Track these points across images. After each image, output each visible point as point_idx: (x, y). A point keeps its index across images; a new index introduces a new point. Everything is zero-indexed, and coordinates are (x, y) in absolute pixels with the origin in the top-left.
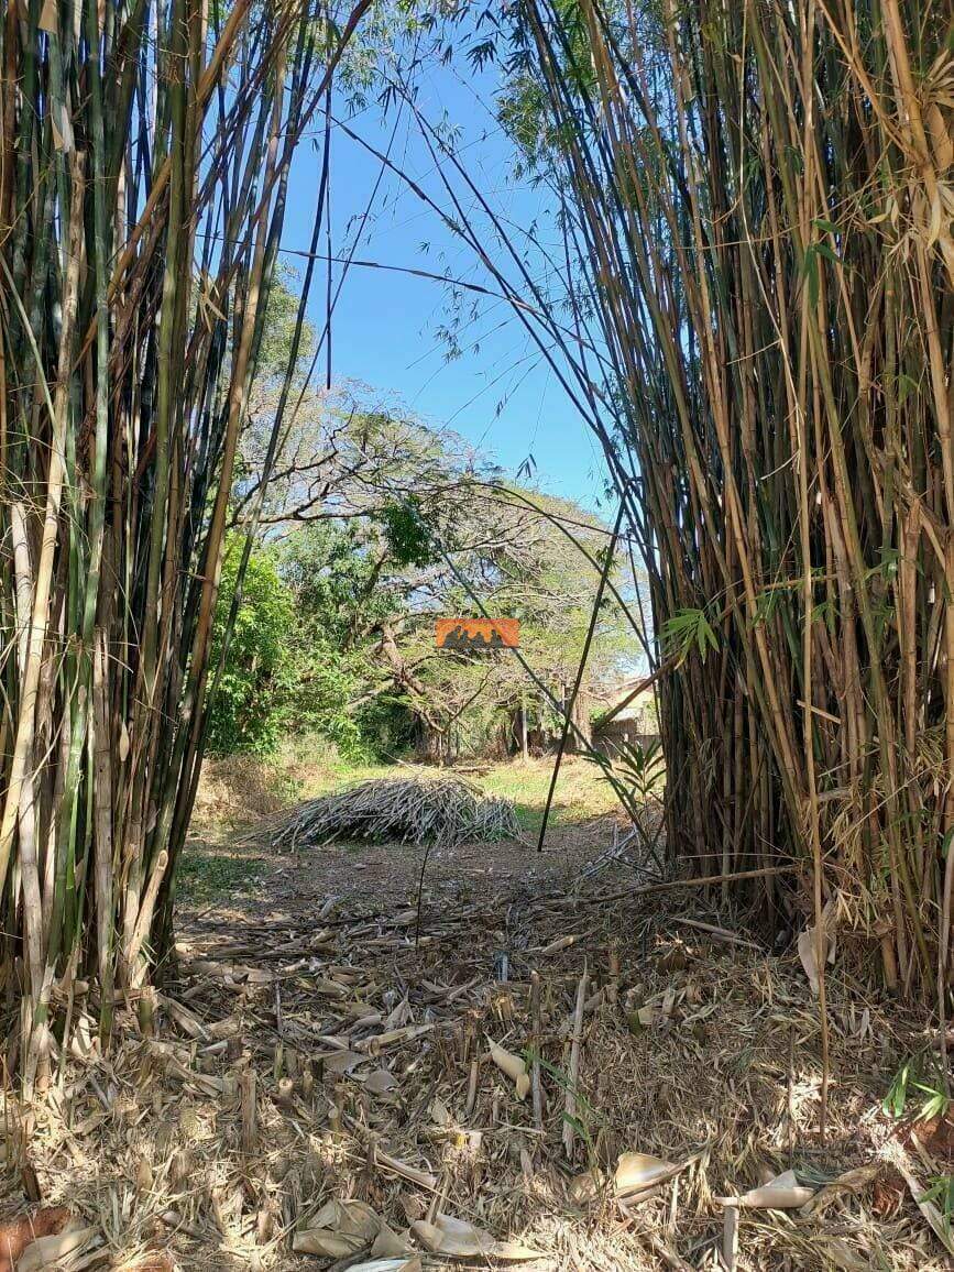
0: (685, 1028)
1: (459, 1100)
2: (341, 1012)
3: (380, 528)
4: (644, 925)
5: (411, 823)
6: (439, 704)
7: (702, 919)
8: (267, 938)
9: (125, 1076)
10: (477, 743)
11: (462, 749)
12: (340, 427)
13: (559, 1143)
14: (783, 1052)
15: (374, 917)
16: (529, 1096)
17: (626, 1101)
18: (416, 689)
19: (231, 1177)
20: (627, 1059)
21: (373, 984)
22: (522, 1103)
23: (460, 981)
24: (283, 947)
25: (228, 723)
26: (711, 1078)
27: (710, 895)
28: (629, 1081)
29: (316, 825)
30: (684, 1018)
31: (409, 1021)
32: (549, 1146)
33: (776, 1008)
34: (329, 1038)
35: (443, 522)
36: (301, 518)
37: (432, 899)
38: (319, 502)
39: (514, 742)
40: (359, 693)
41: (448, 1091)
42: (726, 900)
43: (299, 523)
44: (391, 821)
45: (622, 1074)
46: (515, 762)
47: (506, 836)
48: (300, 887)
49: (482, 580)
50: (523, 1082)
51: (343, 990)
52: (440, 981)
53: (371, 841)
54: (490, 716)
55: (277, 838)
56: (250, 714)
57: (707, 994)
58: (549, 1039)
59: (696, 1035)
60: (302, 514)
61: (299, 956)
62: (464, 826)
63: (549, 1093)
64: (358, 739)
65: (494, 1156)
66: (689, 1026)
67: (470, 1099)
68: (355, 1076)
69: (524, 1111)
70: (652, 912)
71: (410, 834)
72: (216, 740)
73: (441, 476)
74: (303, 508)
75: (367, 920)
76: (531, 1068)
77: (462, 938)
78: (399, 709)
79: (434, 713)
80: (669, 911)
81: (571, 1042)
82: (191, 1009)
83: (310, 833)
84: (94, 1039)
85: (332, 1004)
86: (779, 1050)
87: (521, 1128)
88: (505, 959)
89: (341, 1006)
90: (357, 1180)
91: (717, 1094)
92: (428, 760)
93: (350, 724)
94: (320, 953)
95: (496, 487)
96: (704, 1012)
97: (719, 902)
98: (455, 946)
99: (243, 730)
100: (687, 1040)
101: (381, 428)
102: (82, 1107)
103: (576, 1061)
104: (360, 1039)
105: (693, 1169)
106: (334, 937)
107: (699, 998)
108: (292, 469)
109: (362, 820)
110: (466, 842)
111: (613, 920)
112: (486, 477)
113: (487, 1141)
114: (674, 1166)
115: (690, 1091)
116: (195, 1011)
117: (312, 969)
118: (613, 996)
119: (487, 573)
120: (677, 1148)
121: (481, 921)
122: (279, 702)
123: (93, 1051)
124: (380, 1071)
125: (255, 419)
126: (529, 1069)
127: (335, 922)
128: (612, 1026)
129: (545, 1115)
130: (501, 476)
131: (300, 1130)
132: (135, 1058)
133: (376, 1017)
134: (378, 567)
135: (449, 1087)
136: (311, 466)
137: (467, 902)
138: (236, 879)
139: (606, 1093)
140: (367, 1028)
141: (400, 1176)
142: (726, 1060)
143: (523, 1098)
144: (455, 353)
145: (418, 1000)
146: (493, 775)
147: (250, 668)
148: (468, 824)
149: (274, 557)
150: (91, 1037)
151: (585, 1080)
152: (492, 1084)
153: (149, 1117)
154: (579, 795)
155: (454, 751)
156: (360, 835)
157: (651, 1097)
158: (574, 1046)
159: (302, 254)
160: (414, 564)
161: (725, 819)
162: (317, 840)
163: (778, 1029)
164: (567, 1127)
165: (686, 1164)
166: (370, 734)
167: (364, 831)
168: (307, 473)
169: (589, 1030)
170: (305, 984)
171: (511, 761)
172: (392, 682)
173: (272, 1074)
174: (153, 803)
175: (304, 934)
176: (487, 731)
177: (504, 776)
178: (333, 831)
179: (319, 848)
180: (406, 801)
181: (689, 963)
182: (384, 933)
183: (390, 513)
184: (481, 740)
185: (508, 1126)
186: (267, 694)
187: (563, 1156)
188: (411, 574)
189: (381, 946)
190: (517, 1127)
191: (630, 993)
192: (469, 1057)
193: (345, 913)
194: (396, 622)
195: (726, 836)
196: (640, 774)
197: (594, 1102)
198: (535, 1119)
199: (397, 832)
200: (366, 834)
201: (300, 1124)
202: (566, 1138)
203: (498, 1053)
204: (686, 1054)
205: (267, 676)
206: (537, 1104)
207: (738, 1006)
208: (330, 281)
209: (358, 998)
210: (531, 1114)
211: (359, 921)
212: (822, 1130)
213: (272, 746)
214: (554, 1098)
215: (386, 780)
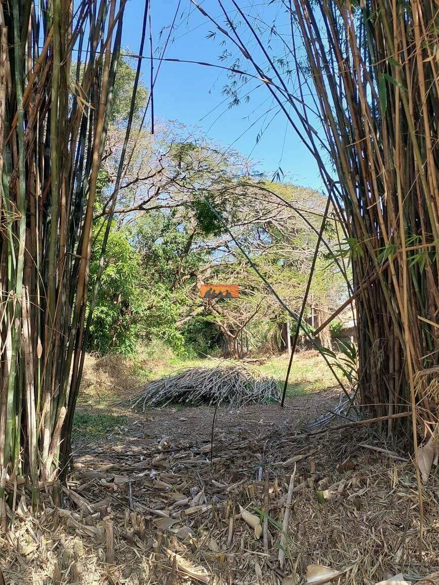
0: (349, 501)
1: (224, 539)
2: (166, 498)
3: (192, 213)
4: (341, 448)
5: (214, 393)
6: (232, 321)
7: (377, 445)
8: (128, 460)
9: (46, 526)
10: (260, 344)
11: (250, 348)
12: (165, 153)
13: (277, 561)
14: (403, 513)
15: (189, 448)
16: (262, 537)
17: (314, 539)
18: (217, 312)
19: (102, 576)
20: (316, 517)
21: (185, 482)
22: (258, 540)
23: (234, 481)
24: (136, 465)
25: (104, 336)
26: (362, 527)
27: (382, 431)
28: (316, 528)
29: (158, 396)
30: (349, 495)
31: (204, 503)
32: (271, 562)
33: (401, 489)
34: (159, 511)
35: (228, 207)
36: (144, 209)
37: (225, 437)
38: (154, 199)
39: (282, 343)
40: (185, 314)
41: (218, 534)
42: (390, 433)
43: (143, 212)
44: (202, 393)
45: (312, 525)
46: (282, 355)
47: (272, 400)
48: (147, 431)
49: (258, 242)
50: (258, 530)
51: (168, 486)
52: (223, 481)
53: (190, 405)
54: (267, 327)
55: (134, 403)
56: (118, 329)
57: (363, 483)
58: (273, 507)
59: (355, 504)
60: (144, 206)
61: (145, 469)
62: (247, 395)
63: (273, 535)
64: (183, 343)
65: (241, 567)
66: (352, 500)
67: (230, 538)
68: (172, 530)
69: (258, 544)
70: (346, 441)
71: (214, 400)
72: (97, 345)
73: (227, 181)
74: (145, 203)
75: (185, 449)
76: (263, 521)
77: (238, 458)
78: (208, 324)
79: (230, 326)
80: (357, 441)
81: (285, 507)
82: (83, 496)
83: (154, 400)
84: (29, 507)
85: (162, 494)
86: (401, 512)
87: (256, 553)
88: (261, 469)
89: (166, 495)
90: (168, 579)
91: (365, 535)
92: (227, 355)
93: (178, 334)
94: (156, 467)
95: (261, 186)
96: (361, 492)
97: (387, 435)
98: (233, 462)
99: (114, 339)
100: (350, 507)
101: (190, 152)
102: (25, 541)
103: (287, 517)
104: (175, 512)
105: (348, 573)
106: (166, 459)
107: (359, 484)
108: (137, 180)
109: (185, 393)
110: (248, 404)
111: (324, 446)
112: (256, 180)
113: (238, 560)
114: (338, 572)
115: (350, 534)
116: (84, 497)
117: (151, 475)
118: (311, 484)
119: (262, 237)
120: (341, 563)
121: (250, 448)
122: (134, 322)
123: (29, 513)
124: (185, 527)
125: (113, 150)
126: (262, 523)
127: (167, 451)
128: (308, 500)
129: (270, 546)
130: (263, 179)
131: (138, 554)
132: (51, 517)
133: (185, 500)
134: (191, 237)
135: (219, 532)
136: (148, 178)
137: (244, 439)
138: (110, 428)
139: (304, 534)
140: (180, 507)
141: (190, 577)
142: (370, 517)
143: (258, 538)
144: (236, 101)
145: (209, 492)
146: (268, 364)
147: (117, 301)
148: (250, 393)
149: (127, 233)
150: (27, 506)
151: (292, 527)
152: (242, 530)
153: (59, 546)
154: (319, 375)
155: (245, 349)
156: (184, 401)
157: (328, 536)
158: (287, 510)
159: (134, 56)
160: (213, 234)
161: (390, 386)
162: (158, 404)
163: (401, 501)
164: (281, 553)
165: (345, 571)
166: (191, 340)
167: (187, 398)
168: (147, 181)
169: (295, 501)
170: (147, 484)
171: (281, 355)
172: (203, 308)
173: (123, 525)
174: (57, 381)
175: (149, 457)
176: (266, 337)
177: (275, 364)
178: (167, 399)
179: (159, 409)
180: (212, 380)
181: (356, 466)
182: (194, 456)
183: (196, 204)
184: (262, 342)
185: (249, 551)
186: (127, 317)
187: (279, 568)
188: (212, 241)
189: (192, 464)
190: (254, 553)
191: (320, 482)
192: (230, 516)
193: (173, 445)
194: (206, 270)
195: (391, 396)
196: (354, 361)
197: (297, 539)
198: (264, 548)
199: (206, 399)
200: (187, 401)
201: (138, 550)
202: (281, 558)
203: (245, 514)
204: (349, 515)
205: (127, 306)
206: (265, 540)
207: (381, 489)
208: (152, 68)
209: (176, 491)
210: (263, 546)
211: (181, 449)
212: (420, 553)
213: (131, 349)
214: (275, 537)
215: (200, 368)
